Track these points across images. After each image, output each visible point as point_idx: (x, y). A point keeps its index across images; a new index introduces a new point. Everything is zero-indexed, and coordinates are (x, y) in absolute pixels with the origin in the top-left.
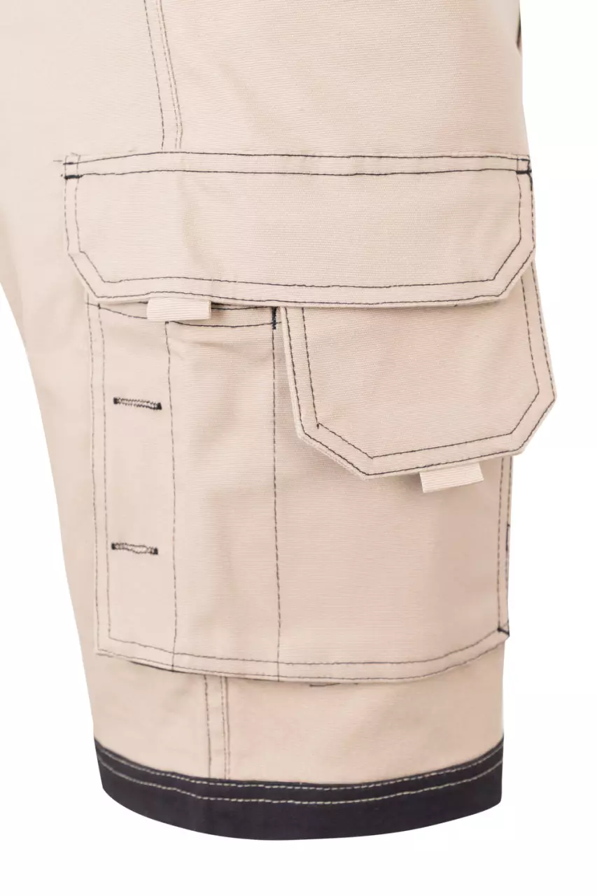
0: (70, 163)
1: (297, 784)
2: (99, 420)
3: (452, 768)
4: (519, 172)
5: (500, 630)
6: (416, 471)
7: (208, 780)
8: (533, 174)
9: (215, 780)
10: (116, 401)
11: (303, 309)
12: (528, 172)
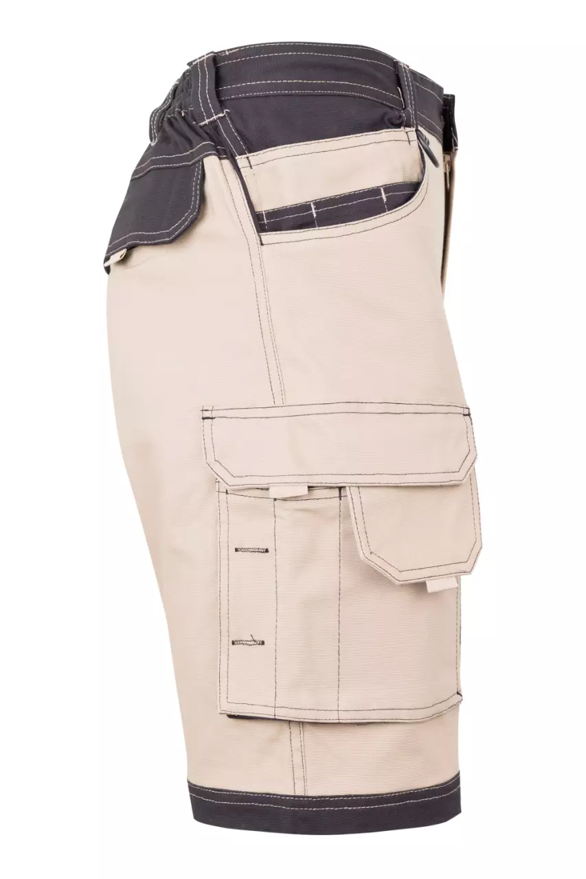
0: (206, 410)
1: (350, 796)
2: (224, 562)
3: (437, 786)
4: (464, 415)
5: (458, 693)
6: (424, 579)
7: (294, 797)
8: (471, 416)
9: (299, 797)
10: (236, 550)
11: (359, 487)
12: (469, 415)
